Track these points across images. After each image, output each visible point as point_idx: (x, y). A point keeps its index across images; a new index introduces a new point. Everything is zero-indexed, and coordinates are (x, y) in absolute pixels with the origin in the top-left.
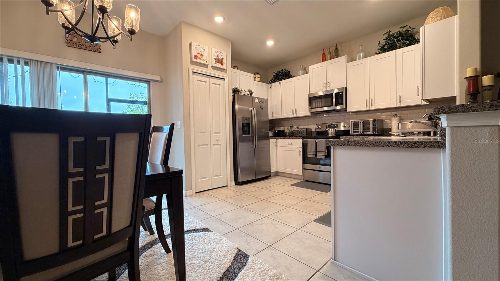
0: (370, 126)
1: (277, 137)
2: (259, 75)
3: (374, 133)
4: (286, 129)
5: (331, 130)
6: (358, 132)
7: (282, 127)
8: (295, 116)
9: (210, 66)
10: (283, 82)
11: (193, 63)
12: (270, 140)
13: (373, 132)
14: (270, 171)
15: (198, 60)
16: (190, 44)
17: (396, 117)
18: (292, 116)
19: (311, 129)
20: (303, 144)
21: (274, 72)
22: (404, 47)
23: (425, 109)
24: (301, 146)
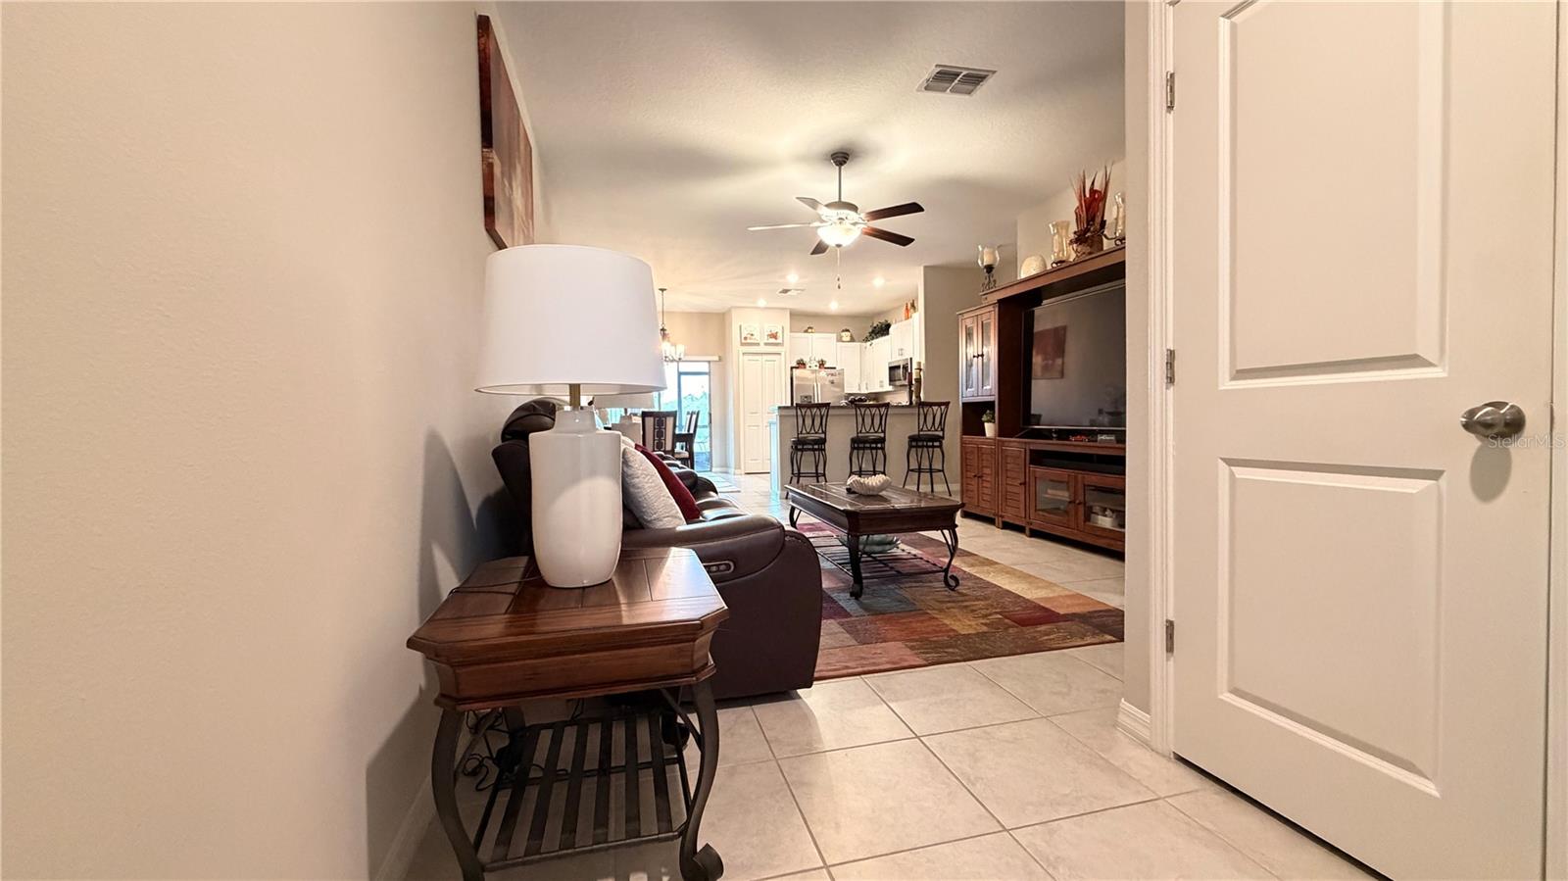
9: (762, 344)
10: (875, 341)
11: (742, 344)
15: (748, 341)
16: (740, 327)
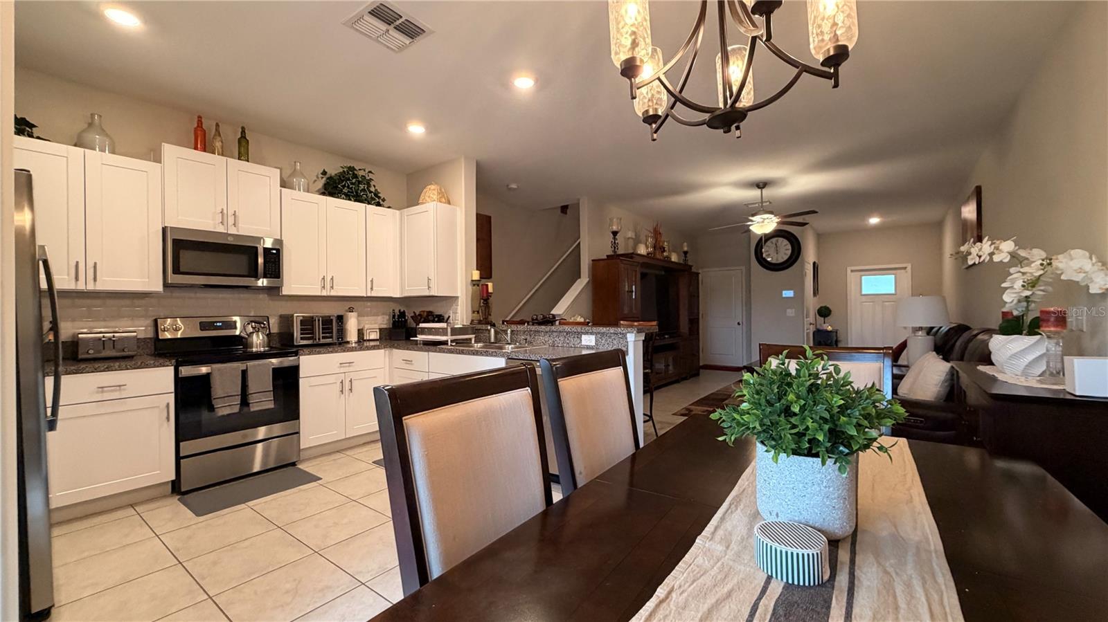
8: (84, 286)
13: (338, 339)
17: (353, 311)
24: (171, 388)
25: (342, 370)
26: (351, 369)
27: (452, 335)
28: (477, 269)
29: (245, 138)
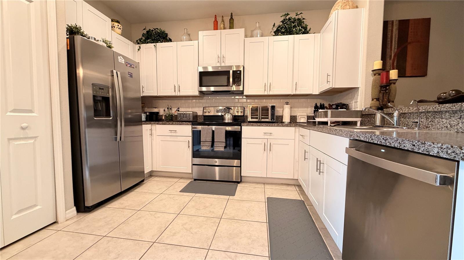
0: (268, 112)
1: (153, 123)
2: (120, 25)
3: (273, 120)
4: (162, 112)
5: (228, 115)
6: (257, 118)
7: (155, 108)
8: (177, 94)
10: (159, 45)
12: (143, 125)
13: (271, 119)
14: (144, 172)
17: (288, 105)
18: (173, 94)
19: (196, 112)
20: (193, 132)
21: (145, 29)
22: (300, 34)
23: (308, 99)
24: (191, 134)
25: (266, 137)
26: (271, 137)
27: (331, 117)
28: (381, 60)
29: (232, 18)
